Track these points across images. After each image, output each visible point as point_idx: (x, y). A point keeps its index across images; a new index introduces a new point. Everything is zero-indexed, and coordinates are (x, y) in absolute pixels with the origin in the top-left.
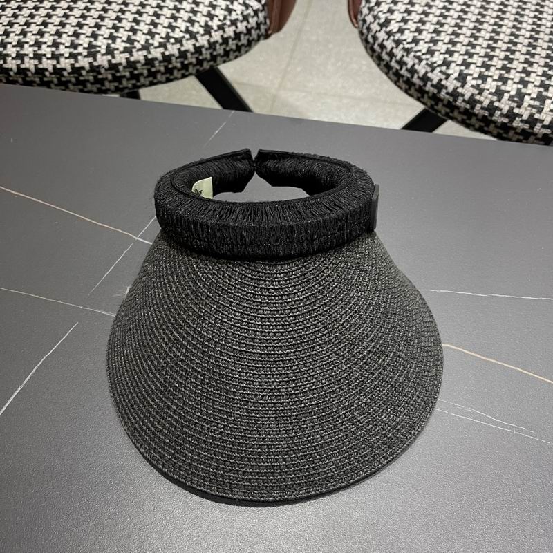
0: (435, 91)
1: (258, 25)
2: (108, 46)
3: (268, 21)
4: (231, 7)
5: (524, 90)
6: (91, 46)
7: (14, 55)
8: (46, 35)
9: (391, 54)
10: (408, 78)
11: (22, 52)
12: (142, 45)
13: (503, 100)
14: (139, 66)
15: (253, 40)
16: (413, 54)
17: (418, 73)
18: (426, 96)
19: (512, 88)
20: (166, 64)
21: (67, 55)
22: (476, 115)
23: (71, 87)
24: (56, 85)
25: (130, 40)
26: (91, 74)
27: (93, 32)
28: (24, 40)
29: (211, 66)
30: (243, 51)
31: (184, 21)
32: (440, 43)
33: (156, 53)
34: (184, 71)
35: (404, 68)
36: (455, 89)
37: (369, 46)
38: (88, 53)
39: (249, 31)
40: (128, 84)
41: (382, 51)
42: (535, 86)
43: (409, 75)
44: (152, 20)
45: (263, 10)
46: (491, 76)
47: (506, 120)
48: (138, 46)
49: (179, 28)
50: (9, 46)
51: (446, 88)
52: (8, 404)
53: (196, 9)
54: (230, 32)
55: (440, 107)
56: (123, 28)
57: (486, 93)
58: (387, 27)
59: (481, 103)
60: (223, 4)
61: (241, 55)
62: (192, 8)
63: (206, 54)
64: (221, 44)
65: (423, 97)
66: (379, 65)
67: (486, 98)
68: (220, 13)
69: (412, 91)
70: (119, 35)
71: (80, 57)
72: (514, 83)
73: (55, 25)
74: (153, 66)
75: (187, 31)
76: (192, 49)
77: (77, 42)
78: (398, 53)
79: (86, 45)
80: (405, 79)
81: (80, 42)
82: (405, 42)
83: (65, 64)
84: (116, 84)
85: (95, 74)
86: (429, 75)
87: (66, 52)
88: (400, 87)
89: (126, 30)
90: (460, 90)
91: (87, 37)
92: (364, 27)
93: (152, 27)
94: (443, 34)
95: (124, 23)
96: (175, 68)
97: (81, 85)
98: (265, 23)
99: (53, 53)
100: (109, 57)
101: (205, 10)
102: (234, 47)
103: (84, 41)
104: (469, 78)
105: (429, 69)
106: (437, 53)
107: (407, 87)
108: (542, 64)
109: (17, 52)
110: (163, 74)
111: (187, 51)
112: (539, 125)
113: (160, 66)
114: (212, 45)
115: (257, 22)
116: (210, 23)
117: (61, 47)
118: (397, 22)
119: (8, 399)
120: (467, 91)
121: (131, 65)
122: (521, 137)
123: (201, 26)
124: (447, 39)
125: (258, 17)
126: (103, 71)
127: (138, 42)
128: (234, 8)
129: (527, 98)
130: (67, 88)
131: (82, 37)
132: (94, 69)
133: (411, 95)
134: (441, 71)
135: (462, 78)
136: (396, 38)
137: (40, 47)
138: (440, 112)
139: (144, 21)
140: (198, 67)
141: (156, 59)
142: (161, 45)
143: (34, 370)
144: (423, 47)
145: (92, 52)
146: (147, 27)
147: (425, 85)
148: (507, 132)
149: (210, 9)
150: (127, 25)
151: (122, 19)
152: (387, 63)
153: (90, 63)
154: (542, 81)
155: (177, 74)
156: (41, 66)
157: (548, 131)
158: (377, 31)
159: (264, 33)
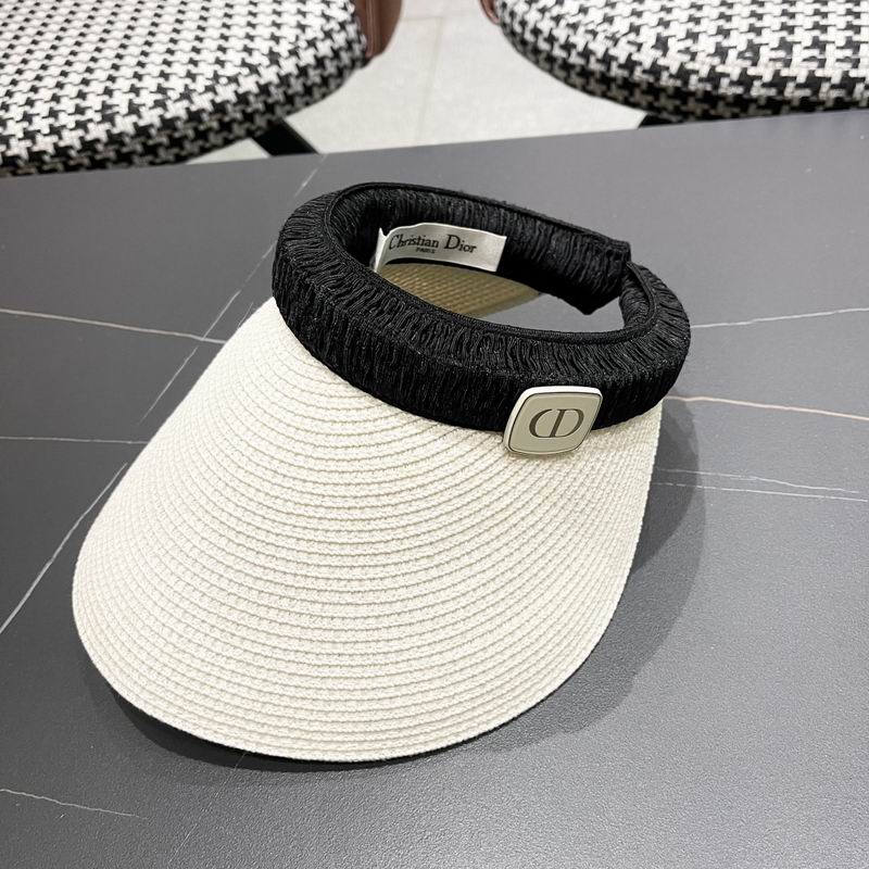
0: (625, 73)
1: (349, 44)
2: (131, 102)
3: (363, 39)
4: (303, 22)
5: (757, 40)
6: (105, 107)
8: (38, 104)
9: (551, 39)
10: (582, 66)
11: (5, 133)
12: (180, 94)
13: (729, 61)
14: (179, 124)
15: (345, 67)
16: (581, 29)
17: (595, 55)
18: (613, 86)
19: (738, 41)
20: (219, 116)
21: (73, 125)
22: (693, 94)
24: (62, 172)
25: (161, 90)
26: (111, 147)
27: (106, 87)
28: (6, 116)
30: (332, 86)
31: (237, 51)
32: (620, 5)
33: (202, 102)
35: (574, 53)
36: (654, 64)
37: (517, 39)
38: (102, 116)
39: (336, 54)
40: (167, 154)
41: (537, 38)
42: (774, 31)
43: (582, 62)
44: (191, 58)
45: (353, 21)
46: (705, 32)
48: (174, 95)
49: (231, 61)
51: (641, 64)
52: (32, 588)
53: (252, 33)
54: (307, 57)
56: (149, 74)
57: (700, 57)
59: (696, 72)
60: (293, 21)
61: (331, 93)
62: (247, 33)
63: (277, 94)
64: (298, 77)
65: (609, 89)
66: (537, 63)
67: (703, 63)
68: (288, 33)
69: (592, 85)
70: (144, 85)
71: (90, 126)
72: (742, 33)
73: (49, 89)
74: (200, 121)
75: (244, 64)
76: (255, 89)
77: (84, 104)
78: (561, 33)
79: (99, 107)
80: (578, 69)
81: (89, 104)
82: (567, 17)
83: (71, 138)
84: (150, 157)
85: (116, 147)
86: (613, 52)
87: (70, 121)
88: (573, 86)
89: (153, 77)
90: (662, 62)
91: (98, 95)
92: (506, 15)
93: (191, 67)
95: (150, 68)
96: (234, 120)
97: (100, 166)
98: (359, 42)
99: (51, 127)
100: (134, 118)
101: (267, 32)
102: (318, 80)
103: (94, 102)
104: (671, 42)
105: (610, 44)
106: (617, 19)
107: (584, 81)
110: (217, 132)
111: (247, 93)
112: (790, 86)
113: (211, 120)
114: (284, 80)
115: (346, 40)
116: (276, 49)
117: (62, 115)
120: (673, 61)
121: (168, 124)
123: (263, 55)
125: (347, 33)
126: (127, 140)
127: (174, 89)
128: (308, 22)
129: (764, 50)
131: (91, 96)
132: (115, 140)
133: (591, 93)
134: (629, 42)
135: (662, 44)
136: (554, 13)
137: (30, 122)
139: (179, 61)
140: (268, 116)
141: (203, 110)
142: (209, 89)
144: (595, 15)
145: (107, 115)
146: (184, 68)
147: (609, 69)
149: (273, 29)
150: (155, 70)
151: (146, 63)
152: (548, 54)
153: (108, 131)
154: (783, 23)
155: (238, 130)
156: (36, 149)
157: (807, 92)
158: (524, 13)
159: (361, 57)
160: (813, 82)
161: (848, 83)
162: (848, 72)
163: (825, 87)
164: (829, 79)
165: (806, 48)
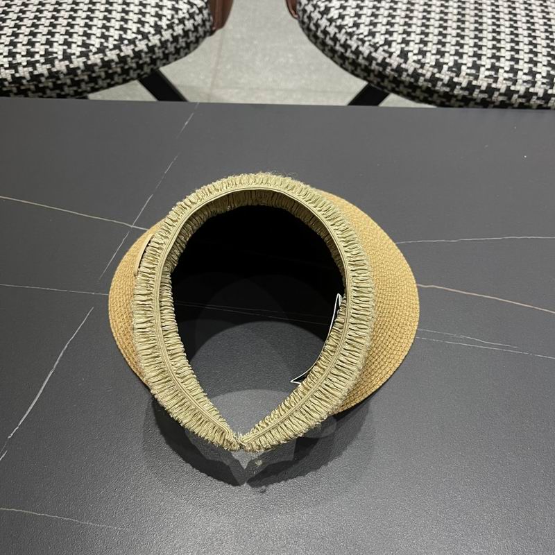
0: (381, 69)
1: (204, 21)
2: (65, 51)
3: (211, 18)
4: (176, 6)
5: (460, 61)
6: (47, 53)
9: (335, 39)
10: (353, 60)
12: (98, 48)
13: (443, 71)
14: (96, 68)
15: (200, 37)
16: (355, 37)
17: (363, 54)
18: (372, 75)
19: (449, 60)
20: (122, 65)
21: (25, 64)
22: (420, 87)
23: (30, 94)
24: (15, 94)
25: (84, 45)
26: (50, 80)
27: (47, 39)
29: (152, 70)
30: (191, 48)
31: (134, 23)
32: (379, 25)
33: (112, 55)
34: (140, 71)
35: (349, 51)
36: (399, 66)
37: (311, 34)
38: (45, 59)
39: (196, 28)
40: (87, 87)
41: (326, 37)
42: (469, 56)
43: (354, 57)
44: (104, 24)
45: (207, 7)
46: (430, 51)
48: (94, 49)
49: (130, 29)
51: (391, 65)
53: (144, 10)
54: (179, 30)
55: (386, 83)
56: (77, 33)
57: (427, 66)
58: (327, 14)
59: (424, 75)
60: (169, 4)
61: (190, 52)
62: (140, 10)
63: (159, 53)
64: (172, 43)
65: (369, 75)
67: (428, 71)
68: (167, 13)
69: (359, 71)
70: (74, 40)
71: (38, 65)
72: (451, 55)
73: (8, 36)
74: (110, 68)
75: (139, 32)
76: (146, 49)
77: (32, 50)
78: (342, 37)
79: (43, 53)
80: (350, 61)
81: (37, 50)
82: (346, 27)
83: (23, 72)
84: (75, 88)
85: (54, 80)
86: (374, 55)
87: (24, 61)
88: (346, 69)
89: (79, 35)
90: (403, 66)
91: (42, 44)
93: (104, 30)
94: (380, 17)
95: (76, 29)
96: (131, 68)
97: (41, 91)
98: (209, 20)
99: (10, 63)
100: (67, 63)
101: (153, 11)
102: (184, 45)
103: (40, 49)
104: (410, 55)
105: (372, 49)
106: (377, 35)
107: (353, 68)
108: (472, 36)
110: (119, 75)
111: (141, 51)
112: (477, 91)
113: (116, 67)
114: (164, 44)
115: (202, 19)
116: (159, 23)
117: (18, 56)
118: (337, 9)
119: (43, 382)
120: (410, 66)
121: (89, 68)
122: (462, 104)
123: (151, 26)
124: (385, 21)
125: (203, 15)
126: (62, 76)
127: (93, 45)
128: (180, 7)
129: (463, 68)
130: (27, 96)
131: (37, 45)
132: (53, 75)
133: (357, 76)
134: (384, 51)
135: (404, 55)
136: (338, 24)
138: (386, 88)
139: (96, 26)
140: (152, 66)
141: (112, 61)
142: (116, 47)
143: (61, 354)
144: (364, 30)
145: (49, 58)
146: (99, 31)
147: (370, 64)
148: (449, 100)
149: (157, 9)
150: (80, 30)
151: (74, 25)
152: (332, 48)
153: (49, 69)
154: (475, 52)
155: (132, 74)
157: (485, 96)
158: (318, 19)
159: (209, 30)
160: (490, 90)
161: (509, 93)
162: (510, 87)
163: (496, 94)
164: (499, 90)
165: (488, 69)
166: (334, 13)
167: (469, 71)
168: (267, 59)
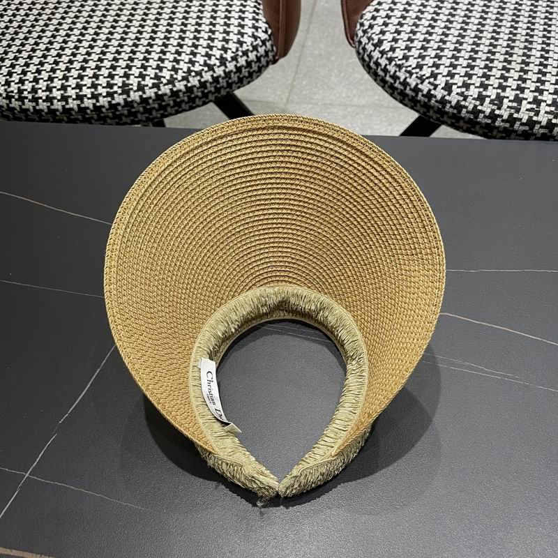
0: (426, 100)
1: (267, 52)
2: (139, 83)
3: (275, 48)
4: (242, 39)
5: (502, 94)
6: (124, 85)
7: (59, 98)
8: (86, 78)
9: (385, 70)
10: (402, 90)
11: (66, 94)
12: (168, 80)
13: (485, 104)
14: (166, 98)
15: (263, 66)
16: (404, 69)
17: (410, 86)
18: (418, 105)
19: (492, 93)
20: (189, 94)
21: (104, 94)
22: (463, 118)
23: (109, 121)
24: (96, 120)
25: (157, 77)
26: (126, 108)
27: (125, 72)
28: (66, 84)
29: (228, 92)
30: (254, 77)
31: (202, 56)
32: (427, 58)
33: (180, 86)
34: (205, 99)
35: (398, 82)
36: (443, 97)
37: (366, 64)
38: (122, 90)
39: (258, 59)
40: (157, 114)
41: (377, 68)
42: (512, 90)
44: (175, 58)
45: (270, 39)
46: (473, 84)
47: (489, 121)
48: (164, 81)
49: (198, 62)
50: (54, 90)
51: (435, 97)
53: (211, 44)
54: (242, 61)
57: (470, 99)
58: (380, 47)
59: (466, 107)
60: (235, 38)
61: (253, 81)
62: (208, 44)
63: (223, 83)
64: (235, 73)
65: (416, 105)
66: (375, 80)
67: (470, 103)
68: (232, 46)
69: (406, 101)
70: (148, 73)
71: (115, 95)
72: (494, 88)
73: (92, 69)
74: (178, 97)
75: (205, 64)
76: (211, 80)
77: (112, 82)
78: (392, 69)
79: (120, 84)
80: (399, 91)
81: (115, 82)
83: (103, 101)
84: (147, 115)
85: (129, 108)
86: (420, 86)
87: (104, 92)
88: (396, 98)
89: (153, 69)
90: (447, 98)
91: (120, 77)
92: (361, 48)
93: (175, 64)
94: (429, 50)
95: (151, 62)
96: (197, 97)
97: (118, 119)
98: (273, 50)
99: (92, 93)
100: (140, 93)
101: (220, 44)
102: (247, 74)
103: (118, 81)
104: (454, 87)
105: (419, 81)
106: (425, 67)
107: (402, 98)
108: (518, 69)
109: (62, 94)
110: (186, 103)
111: (206, 82)
112: (518, 123)
113: (184, 96)
114: (227, 74)
115: (265, 51)
116: (225, 56)
117: (99, 87)
118: (389, 42)
120: (454, 98)
121: (159, 97)
122: (504, 135)
124: (433, 54)
125: (266, 46)
126: (135, 105)
127: (164, 77)
128: (245, 40)
129: (506, 101)
130: (105, 122)
131: (116, 77)
132: (128, 104)
133: (406, 105)
135: (448, 87)
136: (389, 56)
137: (81, 90)
138: (432, 117)
139: (168, 59)
141: (180, 91)
142: (184, 78)
144: (412, 62)
145: (126, 89)
146: (171, 64)
147: (417, 95)
148: (491, 131)
149: (224, 43)
150: (153, 64)
151: (149, 59)
152: (383, 78)
153: (125, 99)
154: (518, 85)
155: (198, 102)
156: (83, 106)
157: (527, 128)
158: (371, 51)
159: (272, 59)
160: (531, 123)
161: (550, 126)
162: (551, 120)
163: (537, 127)
164: (540, 123)
165: (529, 103)
166: (386, 46)
167: (510, 104)
168: (342, 75)
